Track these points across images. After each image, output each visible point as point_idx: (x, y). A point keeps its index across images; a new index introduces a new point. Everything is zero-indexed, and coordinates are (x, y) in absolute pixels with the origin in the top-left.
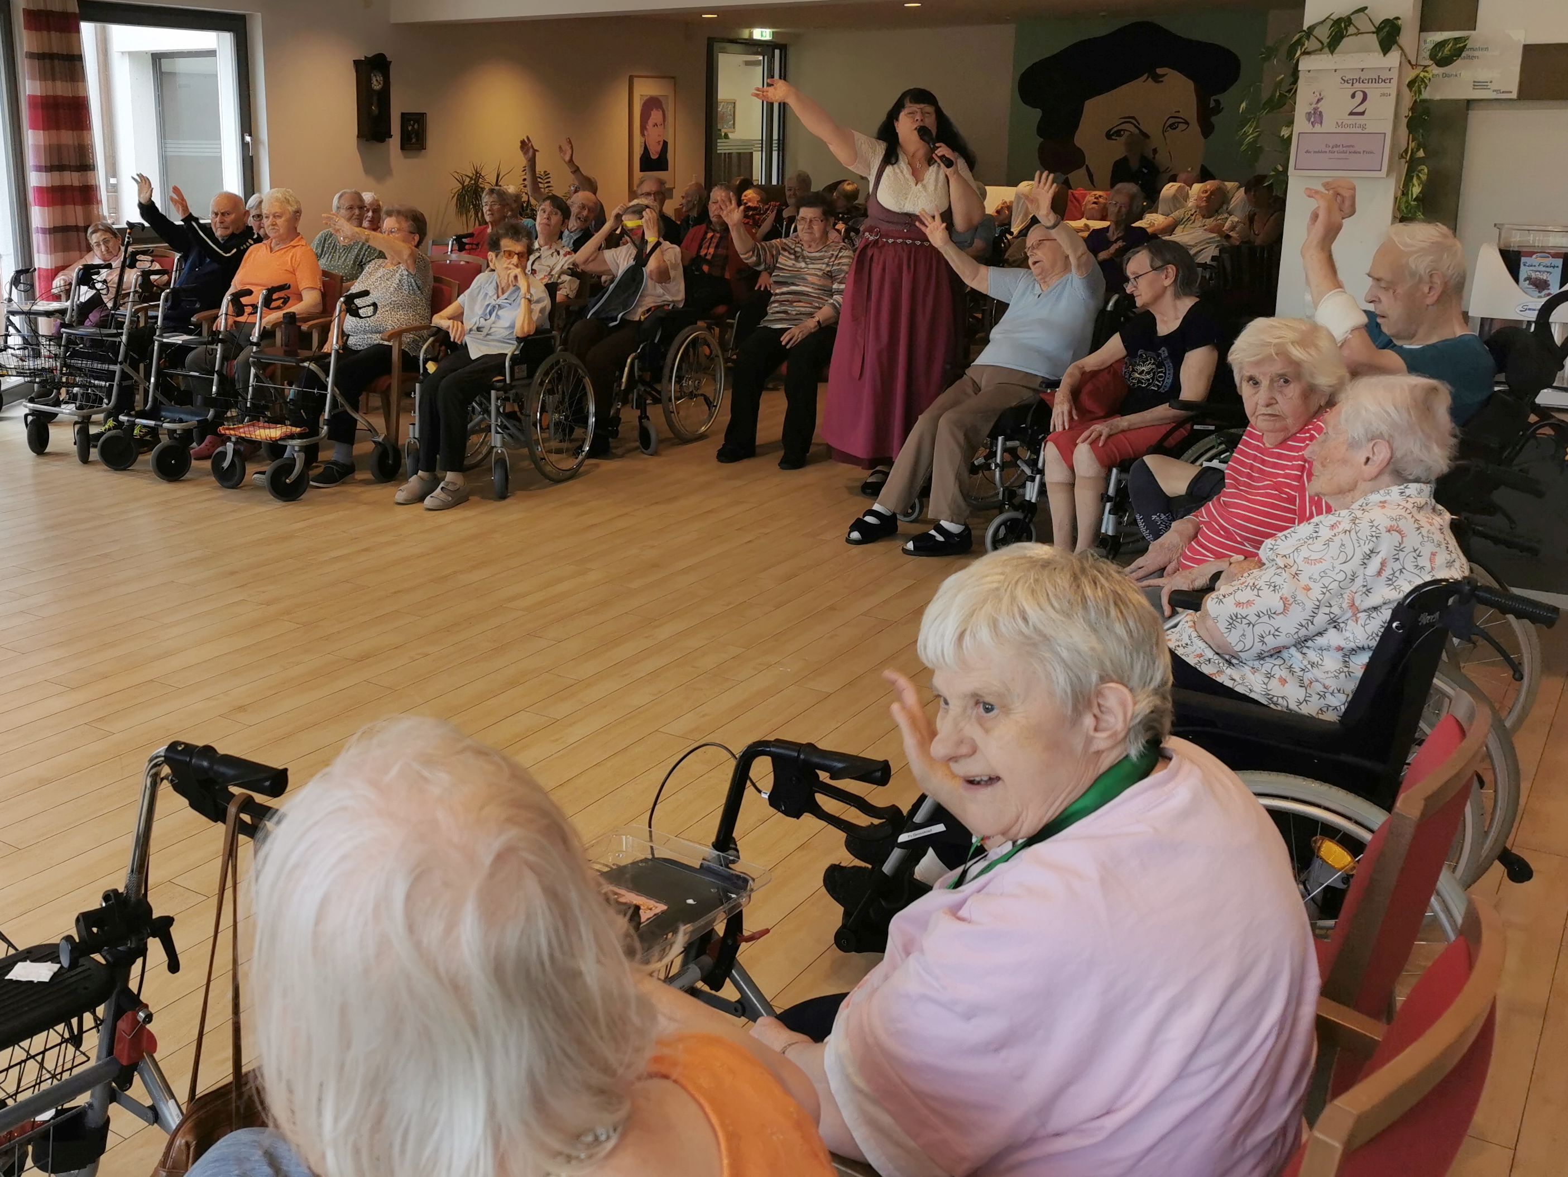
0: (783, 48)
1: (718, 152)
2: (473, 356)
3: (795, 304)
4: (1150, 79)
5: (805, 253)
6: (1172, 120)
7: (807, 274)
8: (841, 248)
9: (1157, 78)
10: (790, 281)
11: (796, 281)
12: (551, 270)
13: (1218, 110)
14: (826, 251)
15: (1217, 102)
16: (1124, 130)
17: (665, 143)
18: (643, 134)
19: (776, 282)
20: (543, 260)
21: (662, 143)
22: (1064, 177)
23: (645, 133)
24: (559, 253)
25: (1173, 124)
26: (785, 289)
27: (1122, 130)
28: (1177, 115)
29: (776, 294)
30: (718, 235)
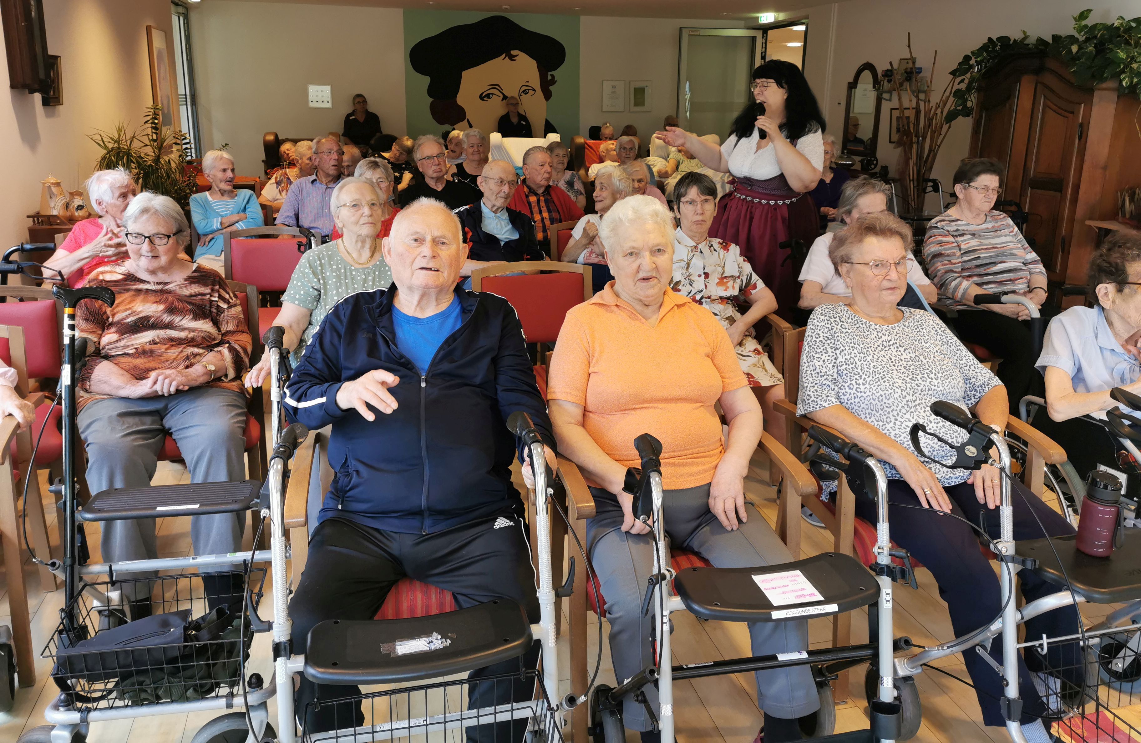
25: (525, 90)
28: (527, 83)
30: (542, 198)
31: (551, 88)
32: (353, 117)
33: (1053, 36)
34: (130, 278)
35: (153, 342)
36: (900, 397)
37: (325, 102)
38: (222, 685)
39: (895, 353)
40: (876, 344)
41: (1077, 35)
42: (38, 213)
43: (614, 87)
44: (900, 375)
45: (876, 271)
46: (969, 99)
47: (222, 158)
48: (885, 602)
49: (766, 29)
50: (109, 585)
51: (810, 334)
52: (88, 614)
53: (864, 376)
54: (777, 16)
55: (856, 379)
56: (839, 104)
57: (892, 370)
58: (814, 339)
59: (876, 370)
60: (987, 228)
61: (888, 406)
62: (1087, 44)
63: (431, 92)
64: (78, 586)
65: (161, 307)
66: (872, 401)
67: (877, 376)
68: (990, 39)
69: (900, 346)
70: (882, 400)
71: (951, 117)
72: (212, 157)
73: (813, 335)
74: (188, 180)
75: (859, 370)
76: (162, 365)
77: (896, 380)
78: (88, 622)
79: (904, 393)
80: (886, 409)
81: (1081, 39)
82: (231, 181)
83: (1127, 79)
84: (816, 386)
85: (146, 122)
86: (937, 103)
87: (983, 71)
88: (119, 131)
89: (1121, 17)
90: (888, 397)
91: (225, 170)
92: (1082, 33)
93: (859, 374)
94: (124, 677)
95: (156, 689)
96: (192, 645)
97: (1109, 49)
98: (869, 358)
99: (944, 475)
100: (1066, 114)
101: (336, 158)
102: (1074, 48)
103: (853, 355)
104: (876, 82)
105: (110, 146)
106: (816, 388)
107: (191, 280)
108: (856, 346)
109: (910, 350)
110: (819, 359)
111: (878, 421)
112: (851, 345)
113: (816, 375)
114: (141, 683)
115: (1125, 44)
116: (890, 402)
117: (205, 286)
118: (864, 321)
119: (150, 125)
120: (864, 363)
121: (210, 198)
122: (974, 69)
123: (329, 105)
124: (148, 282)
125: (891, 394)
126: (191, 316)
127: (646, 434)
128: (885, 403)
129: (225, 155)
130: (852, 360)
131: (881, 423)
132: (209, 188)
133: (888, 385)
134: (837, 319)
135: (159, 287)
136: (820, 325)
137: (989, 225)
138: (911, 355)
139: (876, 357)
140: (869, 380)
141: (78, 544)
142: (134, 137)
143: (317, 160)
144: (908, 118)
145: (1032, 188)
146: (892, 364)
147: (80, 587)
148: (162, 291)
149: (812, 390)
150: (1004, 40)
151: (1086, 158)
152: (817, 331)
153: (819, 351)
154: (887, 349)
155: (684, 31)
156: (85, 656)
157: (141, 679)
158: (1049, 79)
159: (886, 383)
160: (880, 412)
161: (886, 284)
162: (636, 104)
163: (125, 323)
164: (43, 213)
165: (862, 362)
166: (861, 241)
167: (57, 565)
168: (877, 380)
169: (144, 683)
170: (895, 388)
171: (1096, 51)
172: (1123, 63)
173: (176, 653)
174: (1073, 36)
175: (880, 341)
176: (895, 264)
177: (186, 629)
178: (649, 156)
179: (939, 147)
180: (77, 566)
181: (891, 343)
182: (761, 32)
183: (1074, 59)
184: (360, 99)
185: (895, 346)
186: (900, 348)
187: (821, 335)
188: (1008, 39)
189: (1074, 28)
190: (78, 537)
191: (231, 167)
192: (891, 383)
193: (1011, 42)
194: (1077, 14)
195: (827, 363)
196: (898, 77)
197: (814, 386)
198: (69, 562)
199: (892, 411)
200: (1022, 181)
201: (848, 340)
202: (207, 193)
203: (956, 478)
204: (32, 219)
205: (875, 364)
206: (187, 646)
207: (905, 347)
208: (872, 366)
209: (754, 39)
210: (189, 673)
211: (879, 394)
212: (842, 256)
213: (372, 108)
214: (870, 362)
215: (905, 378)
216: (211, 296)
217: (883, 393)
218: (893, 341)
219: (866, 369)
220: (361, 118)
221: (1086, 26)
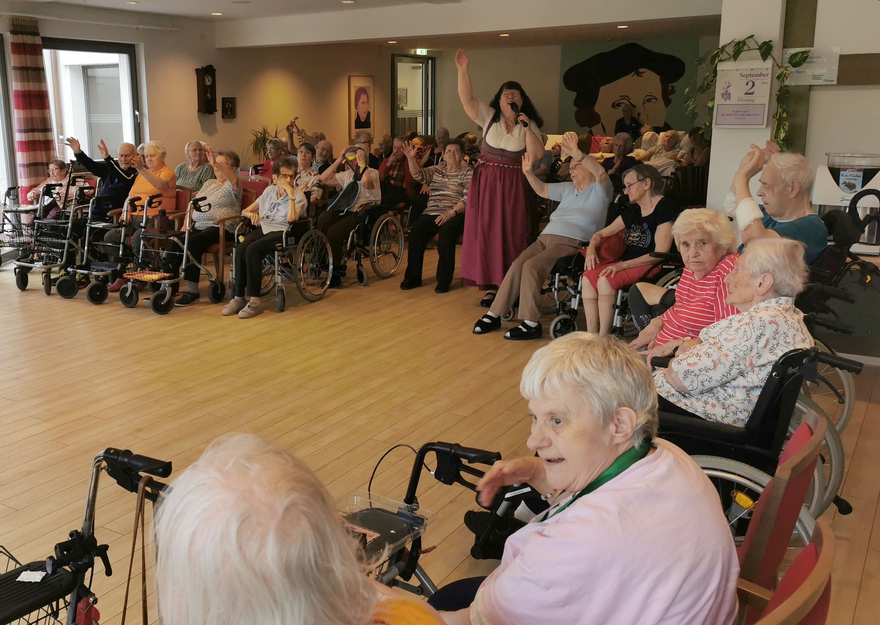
0: (433, 59)
1: (398, 117)
2: (265, 233)
3: (442, 201)
4: (635, 75)
5: (448, 173)
6: (648, 98)
7: (450, 184)
8: (468, 170)
9: (639, 74)
10: (439, 188)
11: (443, 188)
12: (307, 184)
13: (673, 91)
14: (459, 172)
15: (673, 87)
16: (622, 103)
17: (369, 113)
18: (356, 108)
19: (432, 190)
20: (302, 179)
21: (367, 113)
22: (590, 129)
23: (358, 107)
24: (311, 174)
25: (649, 99)
26: (437, 193)
27: (620, 103)
28: (650, 94)
29: (432, 196)
31: (670, 96)
63: (576, 103)
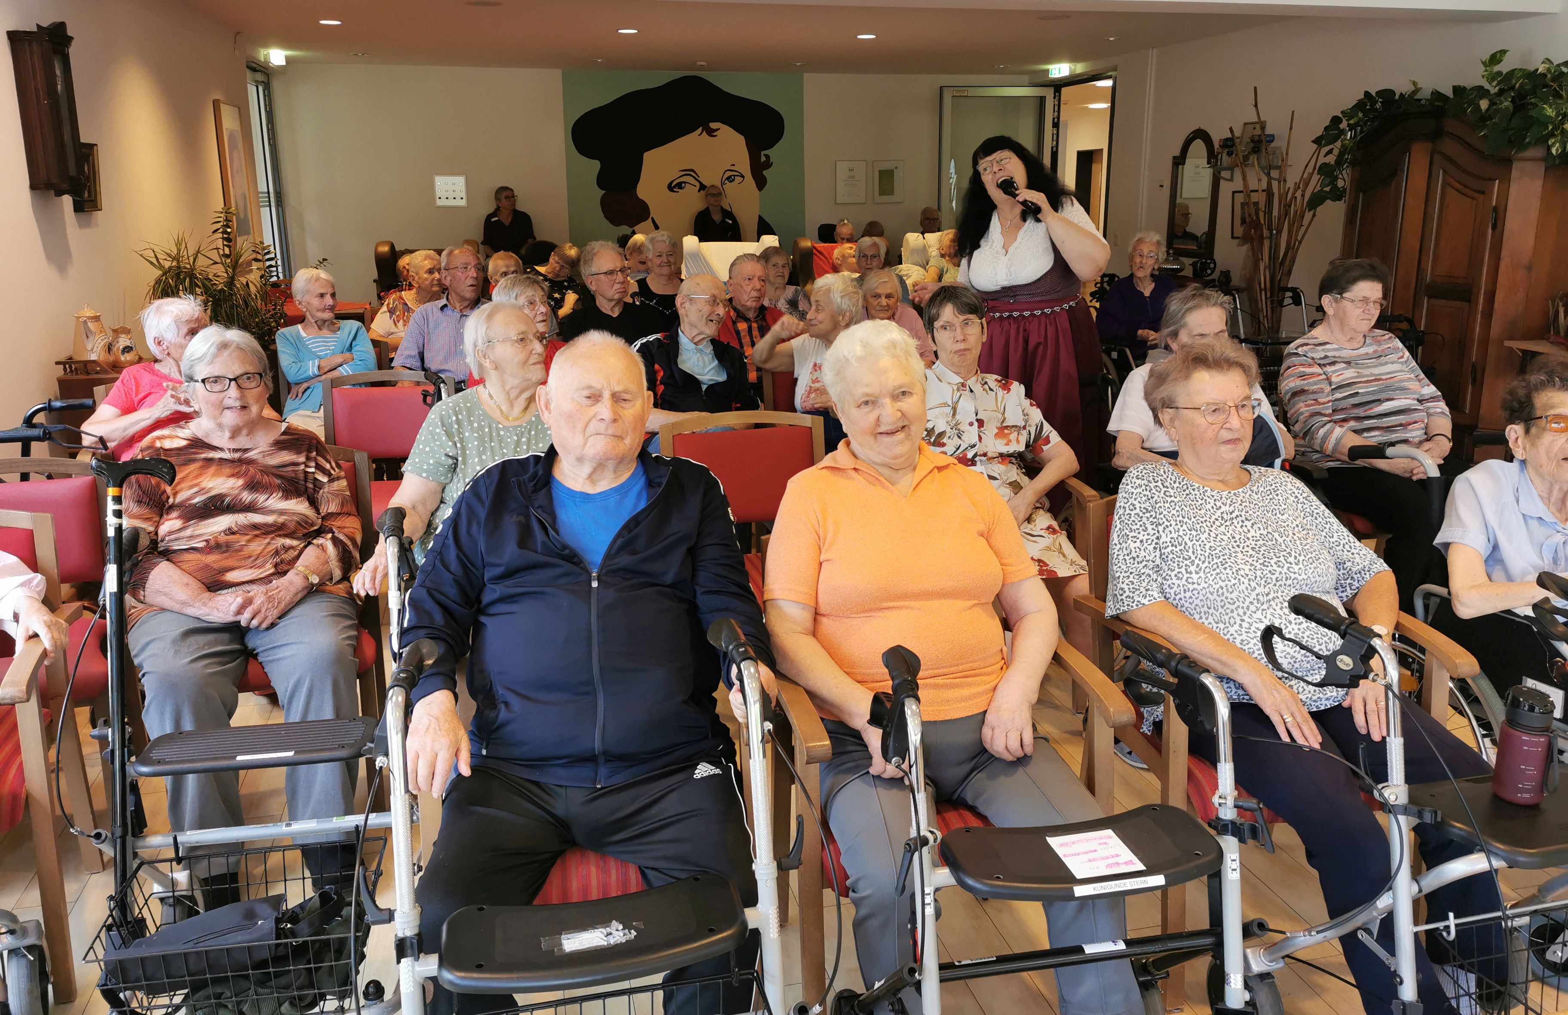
4: (704, 133)
18: (233, 183)
28: (733, 168)
30: (754, 325)
31: (765, 173)
32: (496, 219)
33: (1454, 87)
34: (197, 444)
35: (230, 532)
36: (1247, 588)
37: (458, 198)
38: (328, 997)
39: (1239, 529)
40: (1214, 517)
41: (1487, 86)
42: (71, 358)
43: (851, 170)
44: (1247, 559)
45: (1210, 419)
46: (1340, 176)
47: (318, 279)
48: (1230, 871)
49: (1058, 85)
50: (174, 863)
51: (1122, 504)
52: (146, 903)
53: (1197, 561)
54: (1073, 67)
55: (1186, 565)
56: (1162, 186)
57: (1236, 552)
58: (1128, 511)
59: (1213, 553)
60: (1367, 354)
61: (1231, 601)
62: (1502, 98)
63: (602, 181)
64: (132, 866)
65: (240, 482)
66: (1208, 595)
67: (1215, 561)
68: (1367, 94)
69: (1247, 519)
70: (1223, 594)
71: (1316, 201)
72: (305, 277)
73: (1127, 506)
74: (274, 309)
75: (1190, 554)
76: (243, 563)
77: (1241, 566)
78: (146, 913)
79: (1253, 584)
80: (1228, 605)
81: (1494, 90)
82: (332, 308)
83: (1558, 145)
84: (1131, 576)
85: (215, 231)
86: (1296, 183)
87: (1359, 138)
88: (178, 244)
89: (1547, 59)
90: (1230, 590)
91: (322, 295)
92: (1495, 83)
93: (1190, 558)
94: (196, 987)
95: (239, 1003)
96: (287, 943)
97: (1532, 104)
98: (1203, 537)
99: (1310, 696)
100: (1476, 195)
101: (475, 275)
102: (1484, 104)
103: (1181, 533)
104: (1212, 156)
105: (167, 265)
106: (1131, 579)
107: (280, 445)
108: (1186, 520)
109: (1260, 525)
110: (1135, 540)
111: (1217, 623)
112: (1178, 519)
113: (1132, 561)
114: (218, 996)
115: (1554, 97)
116: (1234, 596)
117: (298, 453)
118: (1197, 485)
119: (221, 235)
120: (1198, 544)
121: (303, 334)
122: (1346, 135)
123: (463, 203)
124: (222, 449)
125: (1234, 585)
126: (280, 494)
127: (899, 646)
128: (1227, 598)
129: (323, 274)
130: (1180, 539)
131: (1221, 626)
132: (301, 319)
133: (1230, 573)
134: (1159, 484)
135: (237, 455)
136: (1135, 492)
137: (1370, 350)
138: (1262, 531)
139: (1213, 535)
140: (1203, 566)
141: (130, 808)
142: (198, 252)
143: (449, 278)
144: (1256, 204)
145: (1429, 297)
146: (1235, 545)
147: (135, 866)
148: (240, 461)
149: (1127, 581)
150: (1387, 94)
151: (1504, 253)
152: (1132, 501)
153: (1134, 527)
154: (1228, 523)
155: (945, 90)
156: (143, 960)
157: (219, 990)
158: (1449, 146)
159: (1228, 571)
160: (1221, 610)
161: (1225, 435)
162: (882, 193)
163: (190, 505)
164: (77, 358)
165: (1194, 541)
166: (1187, 377)
167: (103, 837)
168: (1215, 566)
169: (223, 996)
170: (1240, 577)
171: (1514, 108)
172: (1552, 123)
173: (266, 954)
174: (1481, 88)
175: (1219, 513)
176: (1236, 407)
177: (278, 921)
178: (901, 263)
179: (1300, 242)
180: (129, 838)
181: (1234, 515)
182: (1052, 90)
183: (1484, 118)
184: (504, 194)
185: (1239, 519)
186: (1246, 523)
187: (1138, 506)
188: (1391, 92)
189: (1483, 77)
190: (130, 799)
191: (330, 291)
192: (1234, 570)
193: (1397, 97)
194: (1486, 57)
195: (1146, 545)
196: (1242, 148)
197: (1129, 577)
198: (119, 832)
199: (1236, 609)
200: (1416, 288)
201: (1174, 512)
202: (299, 326)
203: (1327, 699)
204: (62, 366)
205: (1212, 544)
206: (280, 944)
207: (1252, 521)
208: (1207, 547)
209: (1042, 100)
210: (283, 981)
211: (1218, 586)
212: (1163, 398)
213: (522, 206)
214: (1206, 542)
215: (1254, 563)
216: (307, 466)
217: (1223, 584)
218: (1236, 513)
219: (1199, 552)
220: (506, 218)
221: (1499, 73)
